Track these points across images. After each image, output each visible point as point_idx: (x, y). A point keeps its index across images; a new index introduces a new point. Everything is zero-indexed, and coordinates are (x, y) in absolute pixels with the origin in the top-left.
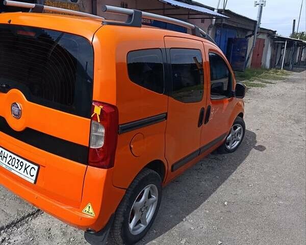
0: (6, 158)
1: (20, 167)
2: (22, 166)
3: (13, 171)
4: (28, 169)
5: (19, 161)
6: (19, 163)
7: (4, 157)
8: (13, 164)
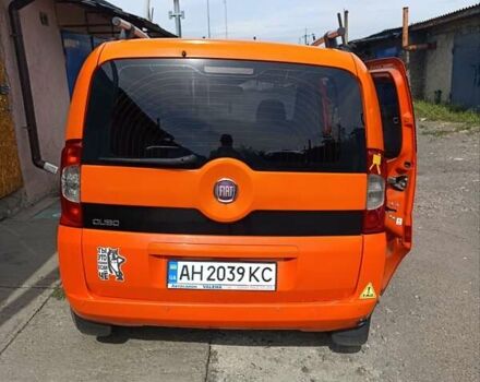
0: (201, 273)
1: (238, 276)
2: (243, 274)
3: (224, 288)
4: (258, 274)
5: (233, 268)
6: (235, 271)
7: (193, 273)
8: (221, 277)
